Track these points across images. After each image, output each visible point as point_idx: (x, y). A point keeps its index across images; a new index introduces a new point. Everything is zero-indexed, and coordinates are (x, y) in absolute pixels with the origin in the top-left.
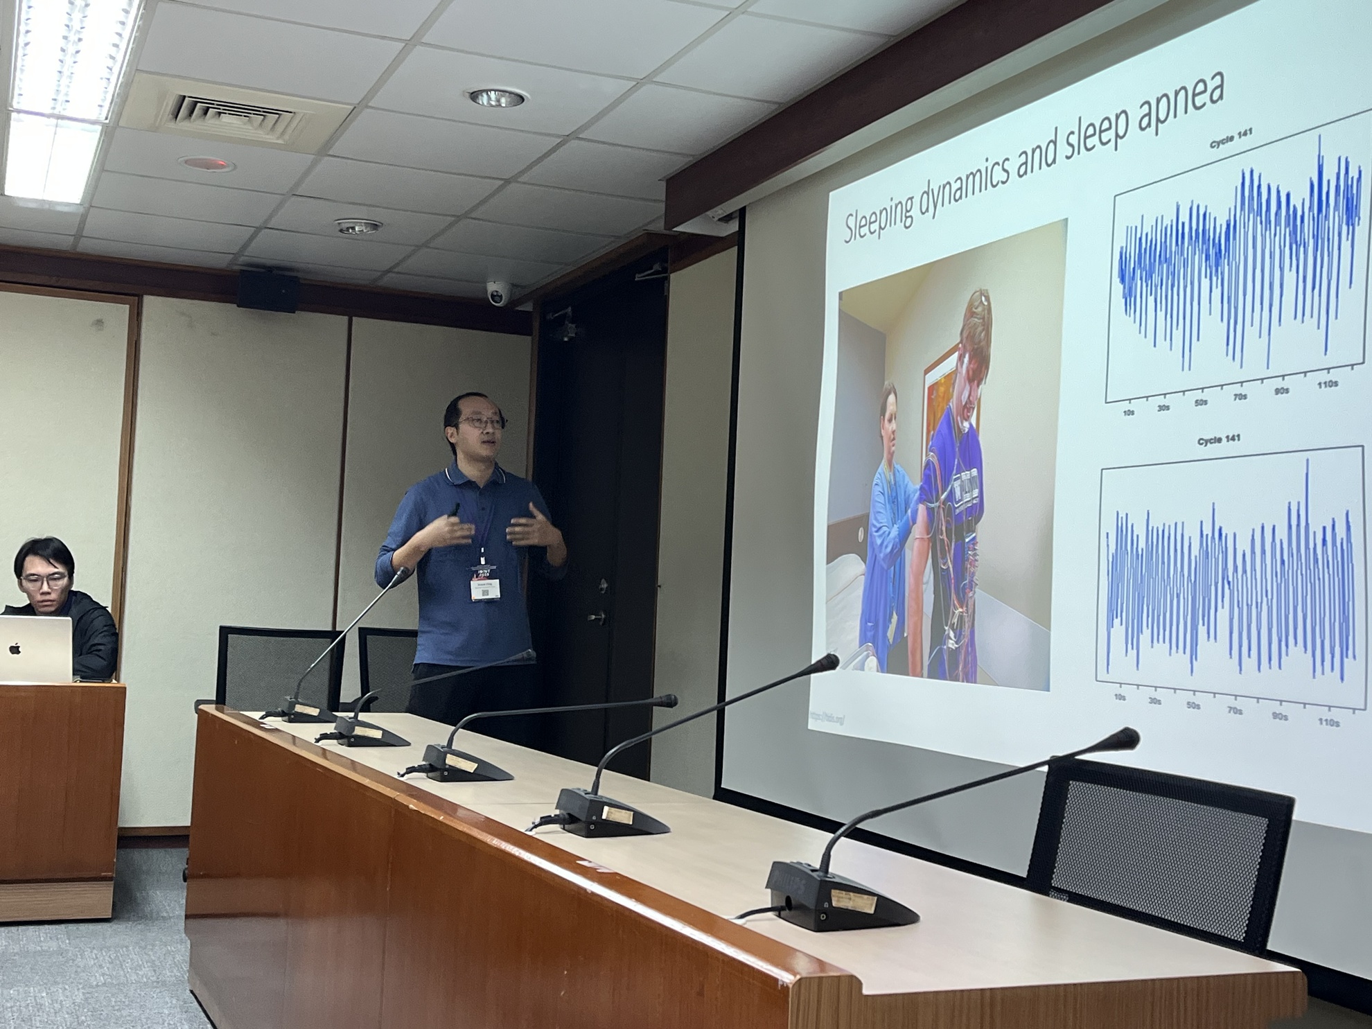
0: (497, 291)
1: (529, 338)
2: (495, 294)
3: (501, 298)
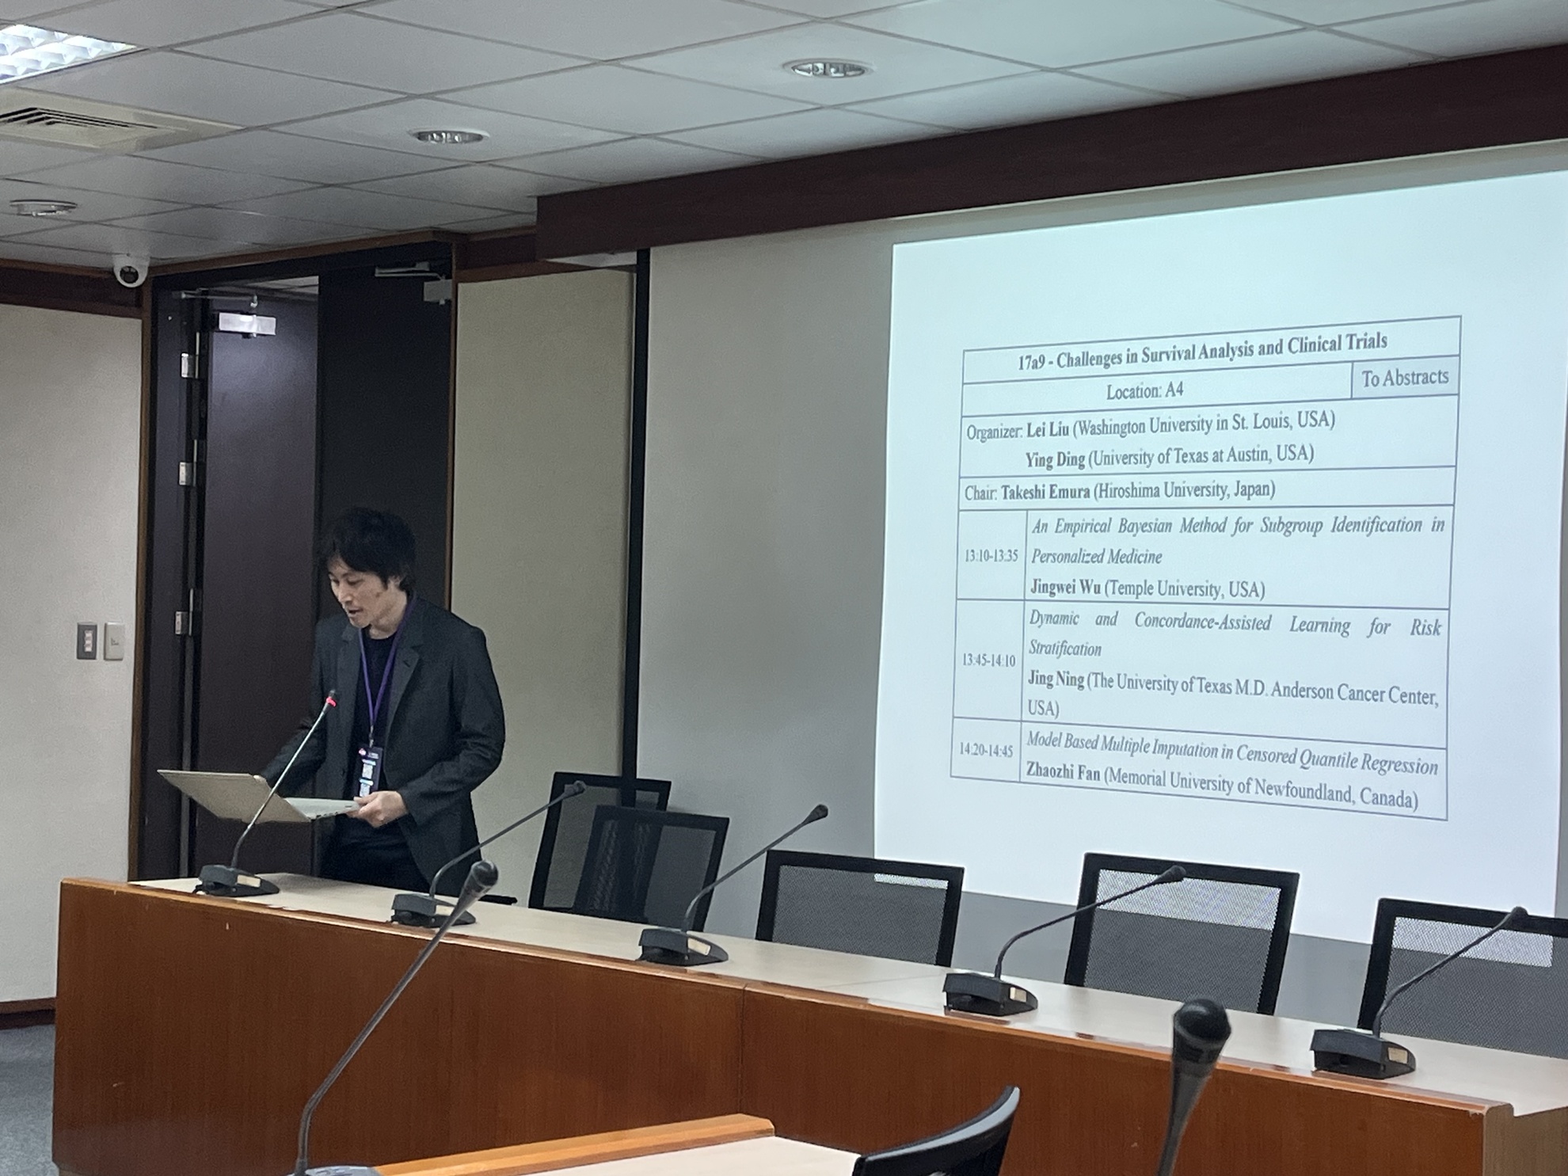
0: (130, 267)
1: (136, 322)
2: (127, 270)
3: (136, 276)
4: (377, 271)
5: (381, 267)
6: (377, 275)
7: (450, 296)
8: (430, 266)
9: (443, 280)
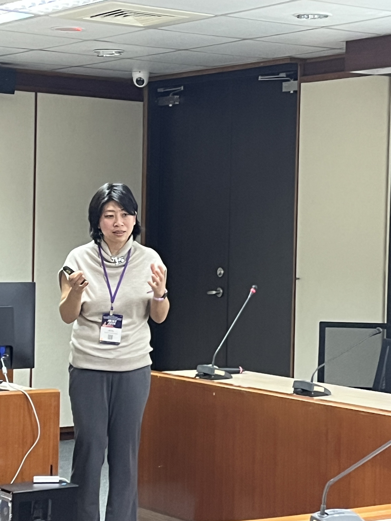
0: (141, 78)
1: (141, 103)
2: (139, 79)
3: (143, 82)
4: (260, 77)
5: (262, 75)
6: (259, 80)
7: (296, 89)
8: (286, 75)
9: (292, 81)
